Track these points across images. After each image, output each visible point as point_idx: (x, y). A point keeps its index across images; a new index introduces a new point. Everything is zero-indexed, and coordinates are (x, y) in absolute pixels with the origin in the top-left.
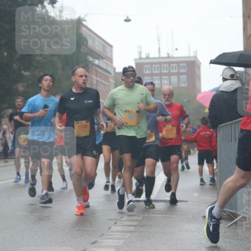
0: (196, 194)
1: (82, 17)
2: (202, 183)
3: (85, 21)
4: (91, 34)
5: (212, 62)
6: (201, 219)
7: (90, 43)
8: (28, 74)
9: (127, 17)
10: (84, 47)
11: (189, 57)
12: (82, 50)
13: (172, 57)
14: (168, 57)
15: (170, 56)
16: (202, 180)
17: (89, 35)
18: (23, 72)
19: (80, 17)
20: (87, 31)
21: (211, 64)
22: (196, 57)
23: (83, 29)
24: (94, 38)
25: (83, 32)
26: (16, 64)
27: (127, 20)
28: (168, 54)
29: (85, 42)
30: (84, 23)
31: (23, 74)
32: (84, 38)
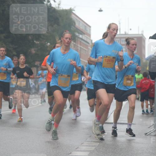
0: (141, 120)
2: (144, 113)
3: (74, 10)
4: (78, 19)
5: (151, 38)
6: (144, 135)
7: (77, 24)
8: (38, 43)
9: (101, 9)
10: (73, 27)
11: (138, 34)
12: (72, 29)
13: (128, 34)
14: (125, 34)
15: (127, 33)
16: (143, 111)
17: (76, 19)
18: (35, 41)
19: (71, 8)
20: (75, 17)
21: (150, 39)
22: (142, 35)
23: (73, 15)
24: (79, 21)
25: (73, 18)
26: (31, 37)
27: (100, 11)
28: (125, 32)
29: (74, 24)
30: (73, 12)
31: (35, 43)
32: (73, 21)
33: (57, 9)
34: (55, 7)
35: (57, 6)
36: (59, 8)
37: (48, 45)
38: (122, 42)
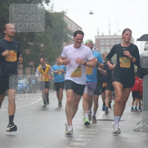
0: (130, 117)
1: (64, 11)
3: (66, 13)
4: (70, 21)
6: (133, 131)
7: (69, 26)
8: (32, 44)
9: (91, 11)
10: (65, 29)
12: (64, 31)
13: (117, 36)
14: (115, 35)
15: (116, 35)
17: (68, 22)
18: (29, 43)
19: (63, 11)
20: (67, 19)
23: (65, 18)
24: (71, 23)
25: (65, 20)
26: (25, 38)
27: (91, 13)
28: (115, 34)
29: (66, 26)
30: (65, 14)
32: (65, 23)
33: (50, 12)
34: (48, 10)
35: (50, 9)
36: (51, 11)
37: (42, 46)
38: (112, 43)
